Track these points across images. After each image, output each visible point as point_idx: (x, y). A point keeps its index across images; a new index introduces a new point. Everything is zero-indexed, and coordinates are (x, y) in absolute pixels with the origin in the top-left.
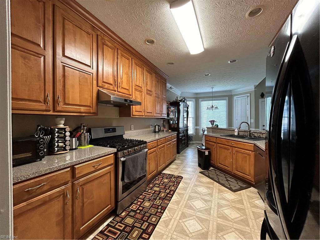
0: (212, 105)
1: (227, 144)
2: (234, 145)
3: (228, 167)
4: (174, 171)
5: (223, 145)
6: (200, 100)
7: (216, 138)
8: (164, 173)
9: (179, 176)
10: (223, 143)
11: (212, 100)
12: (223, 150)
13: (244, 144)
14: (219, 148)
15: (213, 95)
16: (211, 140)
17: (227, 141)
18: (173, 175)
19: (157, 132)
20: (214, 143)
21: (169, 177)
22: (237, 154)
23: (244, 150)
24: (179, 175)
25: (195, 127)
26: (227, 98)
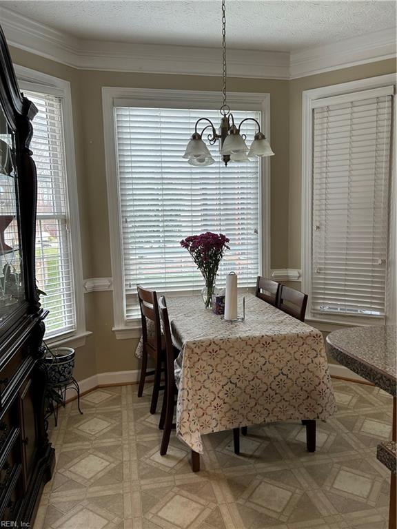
25: (84, 282)
26: (266, 99)
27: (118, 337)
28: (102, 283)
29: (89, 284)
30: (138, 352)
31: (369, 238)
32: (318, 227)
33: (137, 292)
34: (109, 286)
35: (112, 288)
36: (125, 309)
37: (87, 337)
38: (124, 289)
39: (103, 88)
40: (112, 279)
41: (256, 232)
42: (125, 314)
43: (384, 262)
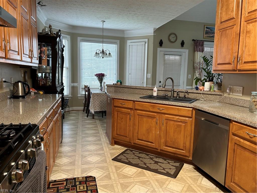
0: (103, 50)
1: (151, 110)
2: (163, 111)
3: (152, 143)
4: (71, 170)
5: (144, 112)
6: (79, 39)
7: (134, 101)
8: (55, 181)
9: (86, 177)
10: (146, 109)
11: (103, 42)
12: (145, 119)
13: (178, 109)
14: (137, 117)
15: (104, 34)
16: (124, 106)
17: (151, 106)
18: (75, 179)
19: (21, 96)
20: (130, 110)
21: (70, 186)
22: (167, 123)
23: (177, 117)
24: (85, 175)
25: (71, 84)
26: (118, 41)
27: (79, 98)
28: (75, 84)
29: (72, 84)
30: (84, 102)
31: (140, 77)
32: (130, 74)
33: (84, 87)
34: (77, 85)
35: (78, 86)
36: (81, 91)
37: (71, 97)
38: (81, 86)
39: (78, 37)
40: (78, 84)
41: (115, 74)
42: (81, 93)
43: (143, 82)
